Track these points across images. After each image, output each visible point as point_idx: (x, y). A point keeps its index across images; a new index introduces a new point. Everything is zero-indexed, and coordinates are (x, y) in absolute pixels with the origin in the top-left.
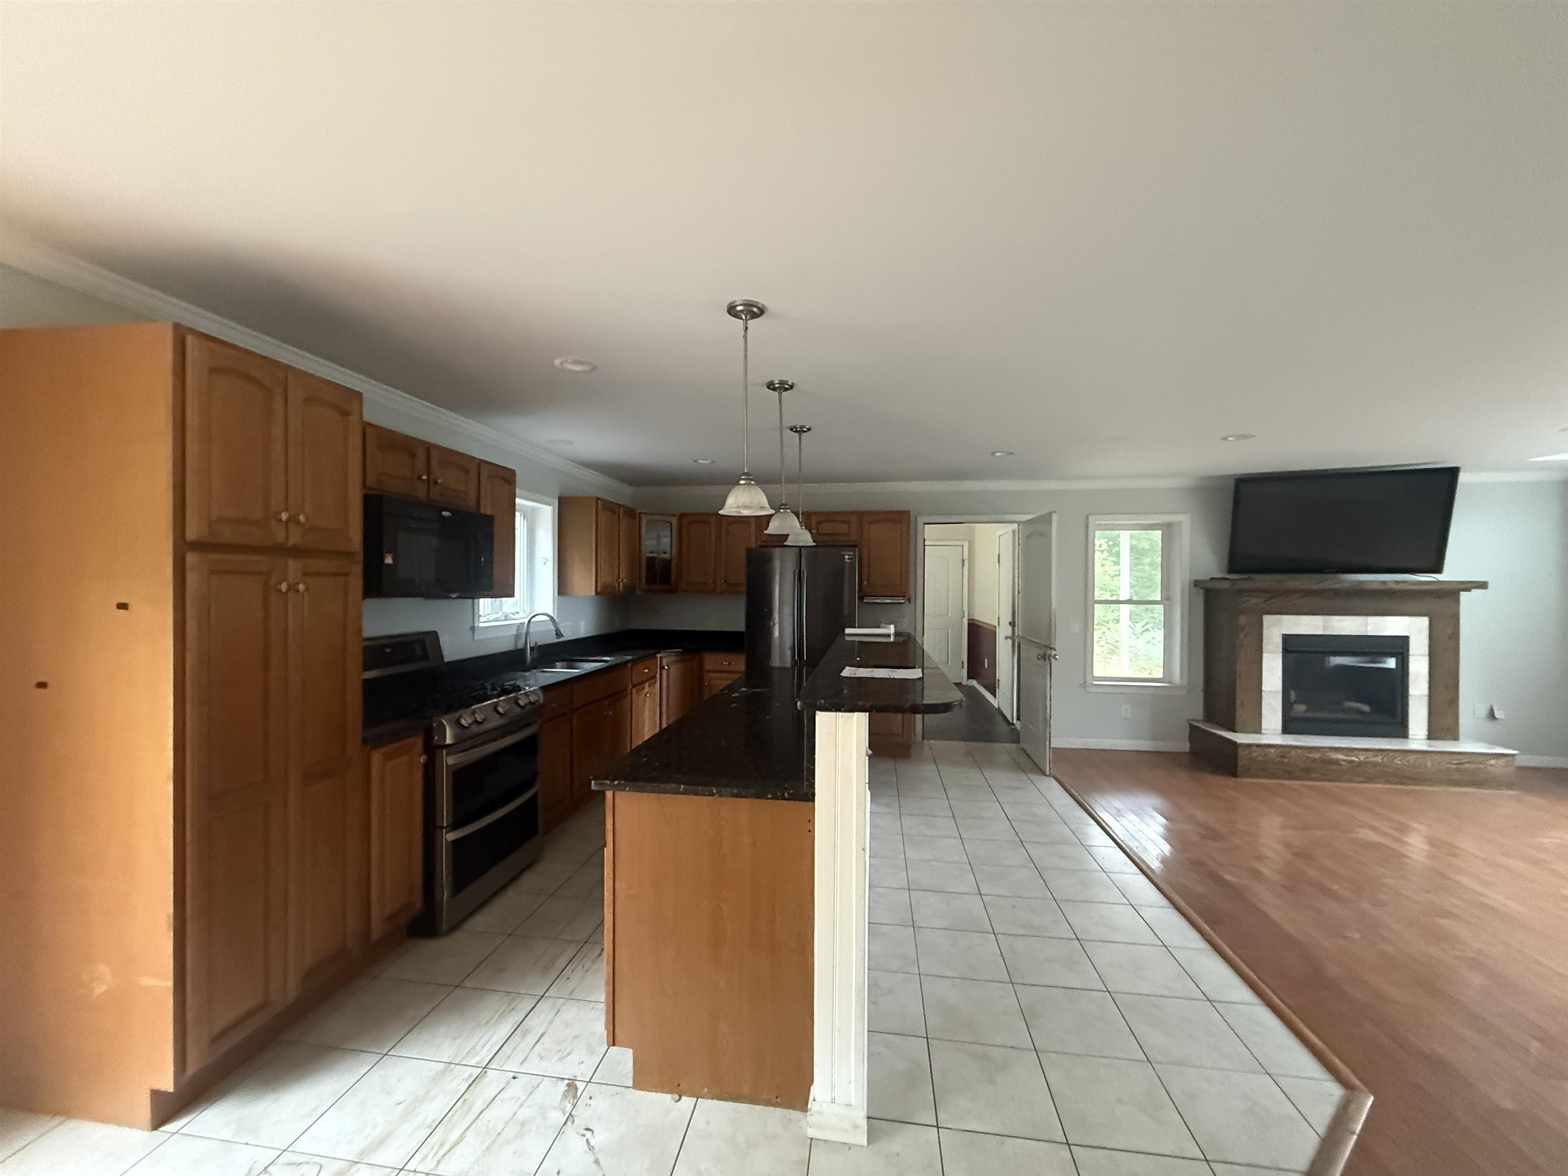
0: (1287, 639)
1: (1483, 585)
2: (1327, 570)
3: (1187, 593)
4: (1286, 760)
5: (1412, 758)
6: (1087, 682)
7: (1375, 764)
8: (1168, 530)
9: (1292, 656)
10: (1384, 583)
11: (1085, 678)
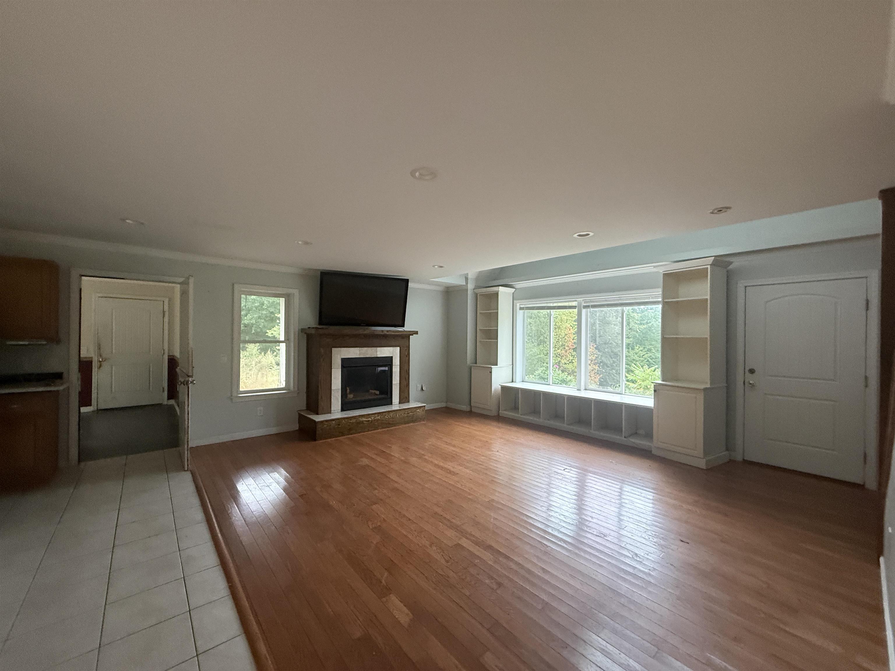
0: (343, 360)
1: (416, 333)
2: (362, 325)
3: (297, 335)
4: (340, 426)
5: (391, 414)
6: (233, 395)
7: (378, 420)
8: (288, 298)
9: (344, 369)
10: (382, 331)
11: (232, 392)
